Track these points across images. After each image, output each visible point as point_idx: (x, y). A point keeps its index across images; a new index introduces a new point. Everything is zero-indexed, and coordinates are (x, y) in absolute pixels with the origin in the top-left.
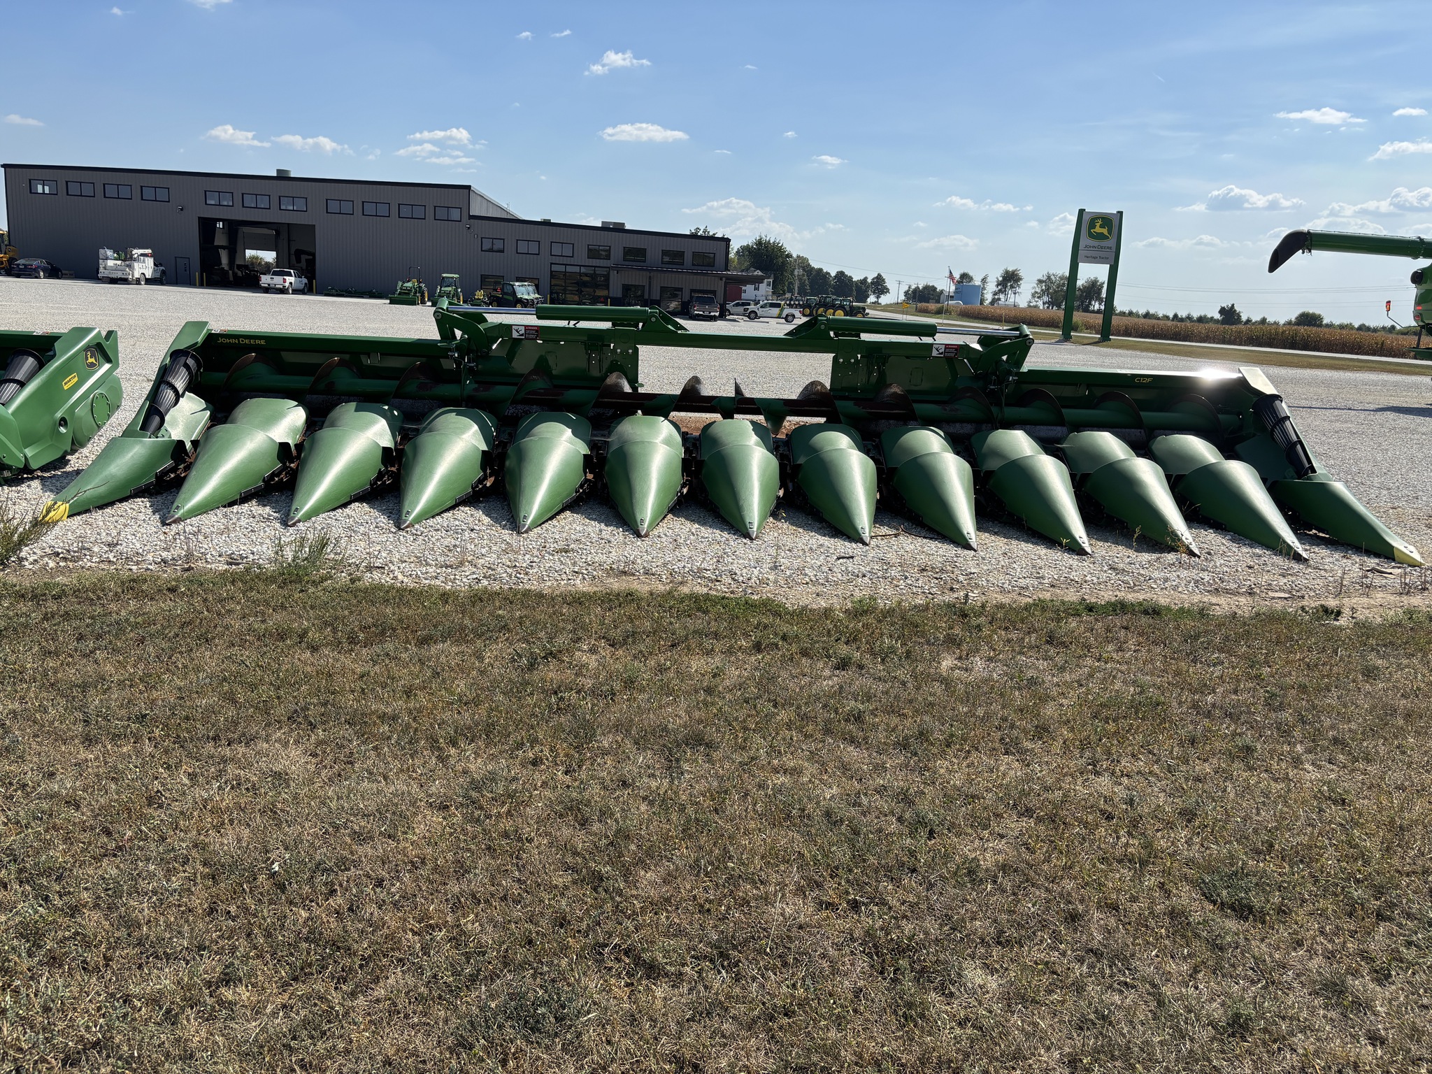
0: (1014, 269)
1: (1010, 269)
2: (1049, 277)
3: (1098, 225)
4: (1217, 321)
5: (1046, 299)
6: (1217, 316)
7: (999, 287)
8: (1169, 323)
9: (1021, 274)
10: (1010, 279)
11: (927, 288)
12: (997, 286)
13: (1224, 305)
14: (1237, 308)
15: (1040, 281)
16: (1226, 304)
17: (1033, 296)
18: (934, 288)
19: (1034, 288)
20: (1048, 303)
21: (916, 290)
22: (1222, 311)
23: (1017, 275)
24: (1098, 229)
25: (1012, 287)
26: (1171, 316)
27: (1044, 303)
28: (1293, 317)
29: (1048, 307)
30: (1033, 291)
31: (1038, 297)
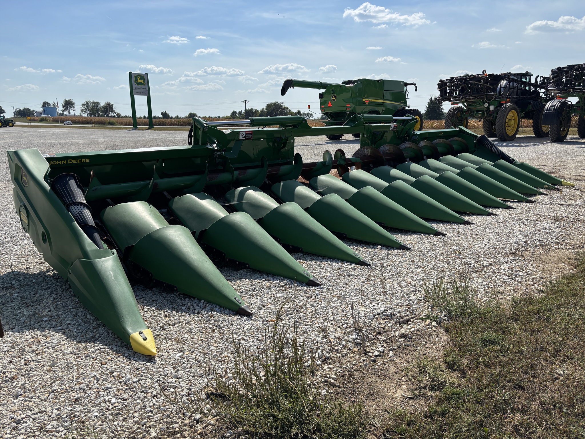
0: (69, 99)
1: (67, 99)
2: (87, 103)
3: (139, 79)
4: (160, 118)
5: (88, 112)
6: (161, 116)
7: (64, 108)
8: (143, 120)
9: (74, 101)
10: (68, 104)
11: (25, 109)
12: (63, 107)
13: (162, 111)
14: (167, 112)
15: (83, 105)
16: (163, 111)
17: (82, 111)
18: (29, 110)
19: (81, 108)
20: (89, 114)
21: (20, 111)
22: (162, 114)
23: (72, 102)
24: (139, 81)
25: (71, 107)
26: (143, 117)
27: (88, 114)
28: (187, 115)
29: (90, 116)
30: (81, 109)
31: (84, 112)
